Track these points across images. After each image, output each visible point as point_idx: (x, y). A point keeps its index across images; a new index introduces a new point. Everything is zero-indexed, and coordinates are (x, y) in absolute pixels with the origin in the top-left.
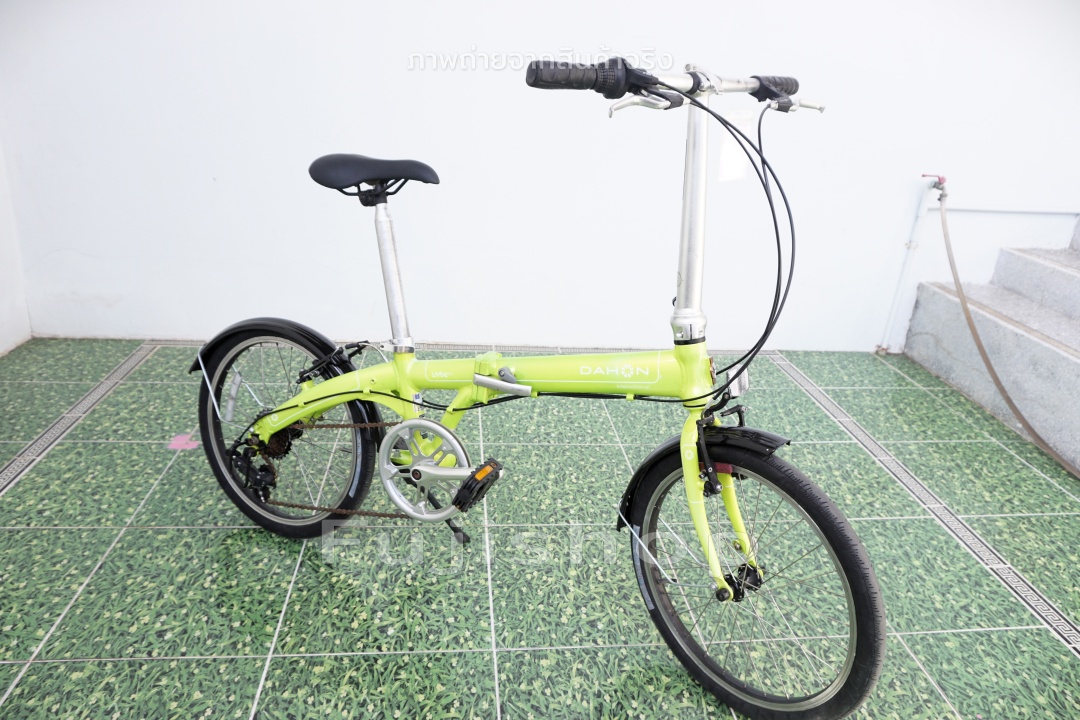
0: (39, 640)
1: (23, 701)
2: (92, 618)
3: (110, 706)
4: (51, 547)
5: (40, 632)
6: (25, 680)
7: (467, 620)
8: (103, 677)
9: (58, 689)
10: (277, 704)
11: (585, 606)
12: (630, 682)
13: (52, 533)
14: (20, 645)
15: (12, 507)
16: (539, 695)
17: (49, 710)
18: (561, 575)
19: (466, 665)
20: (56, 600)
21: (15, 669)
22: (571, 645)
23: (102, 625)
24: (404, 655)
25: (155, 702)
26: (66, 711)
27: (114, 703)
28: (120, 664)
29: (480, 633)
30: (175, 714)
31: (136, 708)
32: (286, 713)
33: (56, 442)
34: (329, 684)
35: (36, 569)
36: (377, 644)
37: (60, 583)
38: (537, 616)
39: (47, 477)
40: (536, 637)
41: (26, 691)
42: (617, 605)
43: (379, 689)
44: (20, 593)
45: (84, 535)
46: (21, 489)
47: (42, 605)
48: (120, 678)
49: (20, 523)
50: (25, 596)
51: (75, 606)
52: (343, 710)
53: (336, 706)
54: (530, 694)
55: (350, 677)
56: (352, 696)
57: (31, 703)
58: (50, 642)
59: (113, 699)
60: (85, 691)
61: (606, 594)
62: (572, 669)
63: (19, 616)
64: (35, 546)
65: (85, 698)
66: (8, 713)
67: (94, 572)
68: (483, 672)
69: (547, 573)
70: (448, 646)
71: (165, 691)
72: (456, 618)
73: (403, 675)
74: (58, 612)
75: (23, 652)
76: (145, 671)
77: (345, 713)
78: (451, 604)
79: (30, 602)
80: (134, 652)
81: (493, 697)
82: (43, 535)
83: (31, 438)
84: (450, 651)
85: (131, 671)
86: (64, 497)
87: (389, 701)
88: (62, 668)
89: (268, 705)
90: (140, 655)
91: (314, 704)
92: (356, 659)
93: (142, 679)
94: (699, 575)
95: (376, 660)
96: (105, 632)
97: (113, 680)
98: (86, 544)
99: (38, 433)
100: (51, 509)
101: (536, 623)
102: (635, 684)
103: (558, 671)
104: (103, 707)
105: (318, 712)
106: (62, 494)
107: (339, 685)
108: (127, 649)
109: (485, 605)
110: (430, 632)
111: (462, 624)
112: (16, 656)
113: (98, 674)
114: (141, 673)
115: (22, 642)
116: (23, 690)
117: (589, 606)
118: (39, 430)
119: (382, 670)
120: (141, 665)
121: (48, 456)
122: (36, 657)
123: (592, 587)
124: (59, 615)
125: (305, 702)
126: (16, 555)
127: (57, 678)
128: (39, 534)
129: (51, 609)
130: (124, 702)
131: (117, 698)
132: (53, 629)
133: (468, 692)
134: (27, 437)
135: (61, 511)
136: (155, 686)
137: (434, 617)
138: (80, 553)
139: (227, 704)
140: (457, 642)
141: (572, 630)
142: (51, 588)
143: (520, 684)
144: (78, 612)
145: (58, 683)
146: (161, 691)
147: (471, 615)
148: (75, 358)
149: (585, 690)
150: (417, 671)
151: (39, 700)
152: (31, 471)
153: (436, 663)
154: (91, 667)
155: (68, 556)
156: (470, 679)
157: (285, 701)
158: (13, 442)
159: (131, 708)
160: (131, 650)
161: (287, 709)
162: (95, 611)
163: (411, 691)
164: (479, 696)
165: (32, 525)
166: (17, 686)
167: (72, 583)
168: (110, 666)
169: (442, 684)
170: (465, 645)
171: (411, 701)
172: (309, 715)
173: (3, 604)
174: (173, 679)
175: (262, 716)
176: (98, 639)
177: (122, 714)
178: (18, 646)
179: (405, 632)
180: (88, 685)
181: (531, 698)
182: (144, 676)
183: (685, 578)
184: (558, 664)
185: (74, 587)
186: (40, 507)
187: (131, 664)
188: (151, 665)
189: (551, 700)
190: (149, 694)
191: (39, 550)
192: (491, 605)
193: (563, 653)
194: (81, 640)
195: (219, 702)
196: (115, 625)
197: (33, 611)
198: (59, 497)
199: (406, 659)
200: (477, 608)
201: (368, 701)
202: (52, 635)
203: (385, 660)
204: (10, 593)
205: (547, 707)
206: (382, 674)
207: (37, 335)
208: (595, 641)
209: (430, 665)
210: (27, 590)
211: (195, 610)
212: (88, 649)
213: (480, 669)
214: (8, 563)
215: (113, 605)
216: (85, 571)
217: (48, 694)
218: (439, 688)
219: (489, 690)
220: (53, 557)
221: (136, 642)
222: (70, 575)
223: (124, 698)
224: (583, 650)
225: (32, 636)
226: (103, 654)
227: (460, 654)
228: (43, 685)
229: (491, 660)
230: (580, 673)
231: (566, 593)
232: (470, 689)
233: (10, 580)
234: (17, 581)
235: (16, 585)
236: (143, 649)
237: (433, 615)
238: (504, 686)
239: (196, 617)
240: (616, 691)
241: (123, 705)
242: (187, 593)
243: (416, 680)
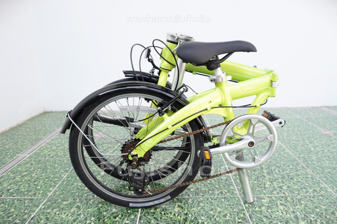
0: (51, 191)
1: (45, 210)
2: (70, 185)
3: (79, 213)
4: (53, 164)
5: (51, 189)
6: (45, 204)
7: (224, 186)
8: (76, 203)
9: (58, 207)
10: (149, 214)
11: (275, 182)
12: (307, 208)
13: (54, 160)
14: (44, 193)
15: (39, 153)
16: (266, 212)
17: (55, 213)
18: (260, 172)
19: (229, 201)
20: (56, 179)
21: (42, 200)
22: (274, 195)
23: (74, 187)
24: (200, 198)
25: (97, 212)
26: (62, 214)
27: (81, 212)
28: (82, 200)
29: (231, 191)
30: (106, 216)
31: (90, 214)
32: (153, 217)
33: (54, 136)
34: (170, 207)
35: (48, 170)
36: (187, 194)
37: (57, 174)
38: (255, 185)
39: (51, 146)
40: (257, 192)
41: (46, 207)
42: (289, 181)
43: (192, 209)
44: (43, 177)
45: (65, 161)
46: (42, 149)
47: (51, 181)
48: (82, 204)
49: (42, 158)
50: (45, 178)
51: (64, 181)
52: (178, 216)
53: (175, 215)
54: (261, 211)
55: (178, 205)
56: (181, 211)
57: (48, 211)
58: (54, 192)
59: (80, 211)
60: (69, 208)
61: (282, 178)
62: (277, 203)
63: (43, 184)
64: (48, 164)
65: (69, 210)
66: (40, 214)
67: (69, 171)
68: (237, 204)
69: (254, 171)
70: (218, 195)
71: (101, 208)
72: (219, 186)
73: (201, 204)
74: (57, 183)
75: (45, 195)
76: (92, 202)
77: (179, 217)
78: (216, 181)
79: (47, 180)
80: (87, 196)
81: (244, 213)
82: (50, 161)
83: (45, 136)
84: (220, 196)
85: (87, 202)
86: (57, 151)
87: (198, 213)
88: (60, 200)
89: (145, 214)
90: (90, 197)
91: (165, 214)
92: (179, 199)
93: (91, 205)
94: (322, 171)
95: (188, 200)
96: (75, 189)
97: (80, 204)
98: (66, 163)
99: (47, 135)
100: (53, 154)
101: (255, 188)
102: (310, 209)
103: (271, 204)
104: (76, 213)
105: (167, 217)
106: (57, 150)
107: (174, 208)
108: (84, 195)
109: (231, 182)
110: (209, 190)
111: (222, 187)
112: (42, 196)
113: (73, 203)
114: (91, 202)
115: (45, 192)
116: (45, 207)
117: (276, 181)
118: (48, 134)
119: (192, 203)
120: (90, 200)
121: (51, 140)
122: (50, 196)
123: (276, 175)
124: (58, 184)
125: (161, 213)
126: (41, 167)
127: (58, 203)
128: (49, 161)
129: (55, 182)
130: (84, 211)
131: (82, 210)
132: (56, 188)
133: (233, 211)
134: (44, 135)
135: (56, 154)
136: (96, 207)
137: (209, 186)
138: (64, 166)
139: (127, 213)
140: (222, 194)
141: (272, 189)
142: (54, 176)
143: (255, 208)
144: (65, 183)
145: (58, 205)
146: (99, 208)
147: (225, 185)
148: (59, 116)
149: (286, 210)
150: (207, 203)
151: (51, 210)
152: (46, 144)
153: (215, 200)
154: (70, 200)
155: (60, 167)
156: (232, 206)
157: (152, 213)
158: (39, 137)
159: (88, 214)
160: (86, 195)
161: (153, 216)
162: (71, 183)
163: (206, 210)
164: (238, 212)
165: (47, 158)
166: (43, 205)
167: (62, 174)
168: (78, 200)
169: (220, 208)
170: (226, 195)
171: (207, 213)
172: (163, 218)
173: (37, 180)
174: (104, 205)
175: (143, 218)
176: (73, 191)
177: (84, 215)
178: (43, 193)
179: (198, 190)
180: (70, 206)
181: (262, 213)
182: (92, 203)
183: (316, 173)
184: (270, 201)
185: (63, 176)
186: (49, 153)
187: (86, 200)
188: (94, 200)
189: (272, 214)
190: (95, 209)
191: (49, 165)
192: (233, 181)
193: (271, 197)
194: (66, 191)
195: (124, 212)
196: (79, 187)
197: (48, 182)
198: (55, 151)
199: (201, 199)
200: (227, 182)
201: (188, 213)
202: (55, 190)
203: (192, 199)
204: (40, 177)
205: (271, 216)
206: (192, 204)
207: (46, 111)
208: (284, 193)
209: (212, 201)
210: (46, 176)
211: (110, 183)
212: (70, 194)
213: (235, 202)
214: (38, 169)
215: (78, 181)
216: (67, 171)
217: (55, 208)
218: (219, 209)
219: (242, 210)
220: (54, 167)
221: (87, 193)
222: (61, 172)
223: (84, 210)
224: (280, 196)
225: (48, 190)
226: (75, 196)
227: (225, 198)
228: (52, 205)
229: (239, 200)
230: (281, 204)
231: (265, 178)
232: (233, 210)
233: (39, 173)
234: (42, 174)
235: (41, 175)
236: (90, 195)
237: (209, 185)
238: (248, 209)
239: (110, 185)
240: (301, 211)
241: (84, 212)
242: (106, 177)
243: (208, 206)
